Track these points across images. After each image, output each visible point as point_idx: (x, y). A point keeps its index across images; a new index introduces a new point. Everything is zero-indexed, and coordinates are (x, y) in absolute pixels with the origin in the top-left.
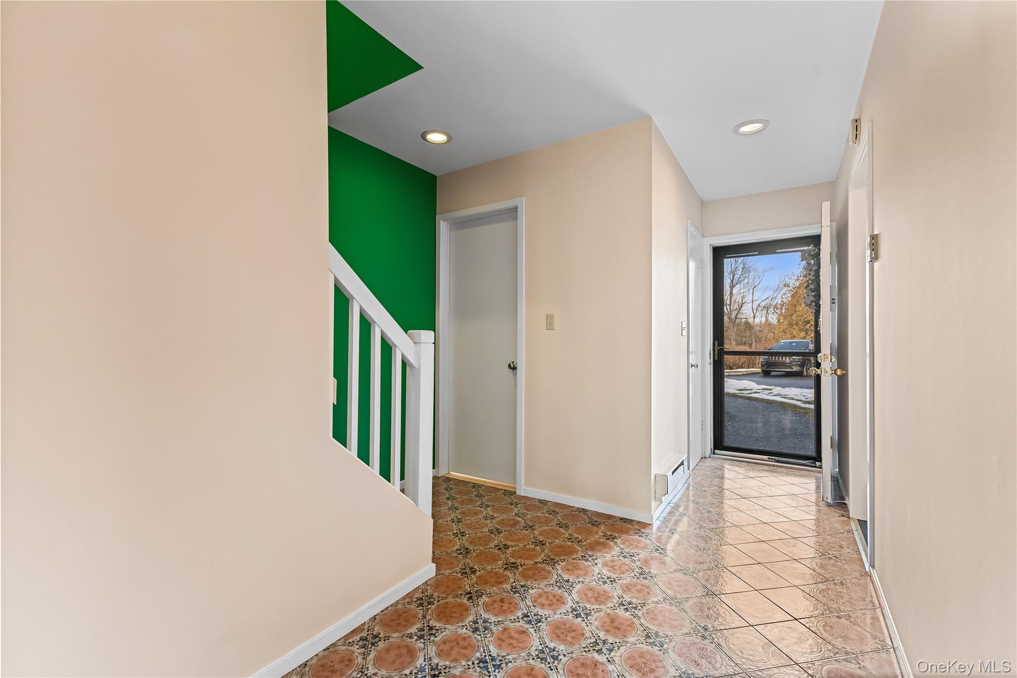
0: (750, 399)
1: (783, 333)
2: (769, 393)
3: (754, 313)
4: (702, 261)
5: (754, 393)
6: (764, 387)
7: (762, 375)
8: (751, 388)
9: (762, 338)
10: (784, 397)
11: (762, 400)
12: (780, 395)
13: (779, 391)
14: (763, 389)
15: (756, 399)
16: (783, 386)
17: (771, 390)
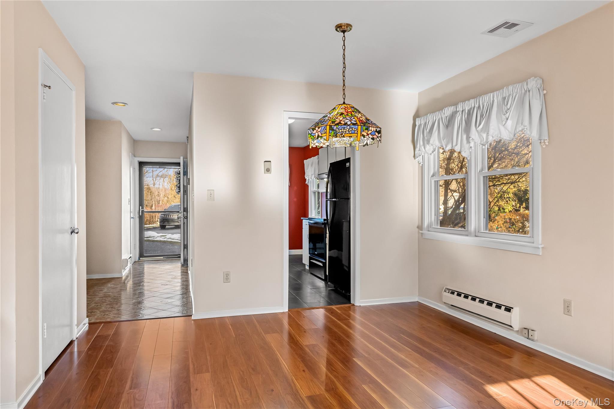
0: (153, 241)
1: (174, 198)
2: (165, 238)
3: (154, 181)
4: (134, 168)
5: (156, 238)
6: (161, 234)
7: (160, 229)
8: (153, 236)
9: (160, 201)
10: (173, 240)
11: (160, 241)
12: (171, 239)
13: (170, 236)
14: (161, 236)
15: (157, 241)
16: (173, 234)
17: (166, 236)
